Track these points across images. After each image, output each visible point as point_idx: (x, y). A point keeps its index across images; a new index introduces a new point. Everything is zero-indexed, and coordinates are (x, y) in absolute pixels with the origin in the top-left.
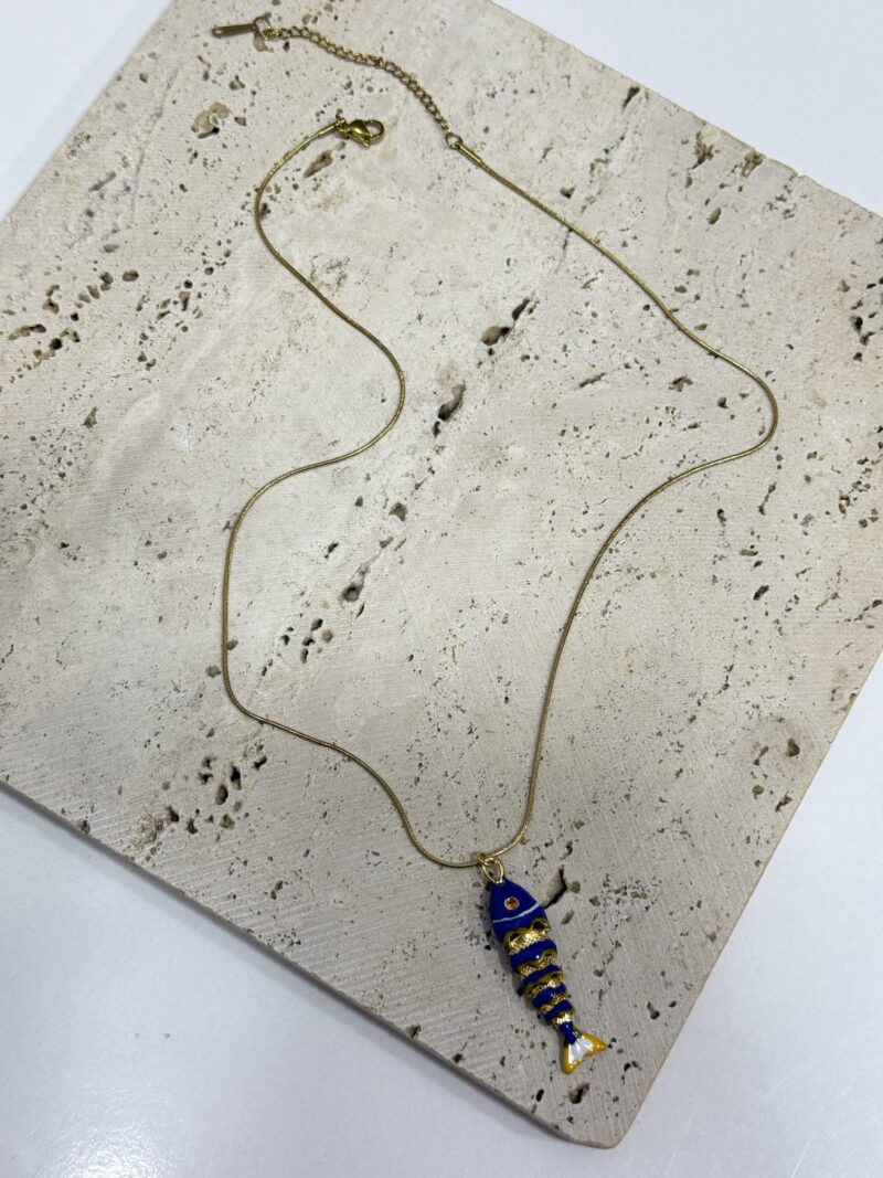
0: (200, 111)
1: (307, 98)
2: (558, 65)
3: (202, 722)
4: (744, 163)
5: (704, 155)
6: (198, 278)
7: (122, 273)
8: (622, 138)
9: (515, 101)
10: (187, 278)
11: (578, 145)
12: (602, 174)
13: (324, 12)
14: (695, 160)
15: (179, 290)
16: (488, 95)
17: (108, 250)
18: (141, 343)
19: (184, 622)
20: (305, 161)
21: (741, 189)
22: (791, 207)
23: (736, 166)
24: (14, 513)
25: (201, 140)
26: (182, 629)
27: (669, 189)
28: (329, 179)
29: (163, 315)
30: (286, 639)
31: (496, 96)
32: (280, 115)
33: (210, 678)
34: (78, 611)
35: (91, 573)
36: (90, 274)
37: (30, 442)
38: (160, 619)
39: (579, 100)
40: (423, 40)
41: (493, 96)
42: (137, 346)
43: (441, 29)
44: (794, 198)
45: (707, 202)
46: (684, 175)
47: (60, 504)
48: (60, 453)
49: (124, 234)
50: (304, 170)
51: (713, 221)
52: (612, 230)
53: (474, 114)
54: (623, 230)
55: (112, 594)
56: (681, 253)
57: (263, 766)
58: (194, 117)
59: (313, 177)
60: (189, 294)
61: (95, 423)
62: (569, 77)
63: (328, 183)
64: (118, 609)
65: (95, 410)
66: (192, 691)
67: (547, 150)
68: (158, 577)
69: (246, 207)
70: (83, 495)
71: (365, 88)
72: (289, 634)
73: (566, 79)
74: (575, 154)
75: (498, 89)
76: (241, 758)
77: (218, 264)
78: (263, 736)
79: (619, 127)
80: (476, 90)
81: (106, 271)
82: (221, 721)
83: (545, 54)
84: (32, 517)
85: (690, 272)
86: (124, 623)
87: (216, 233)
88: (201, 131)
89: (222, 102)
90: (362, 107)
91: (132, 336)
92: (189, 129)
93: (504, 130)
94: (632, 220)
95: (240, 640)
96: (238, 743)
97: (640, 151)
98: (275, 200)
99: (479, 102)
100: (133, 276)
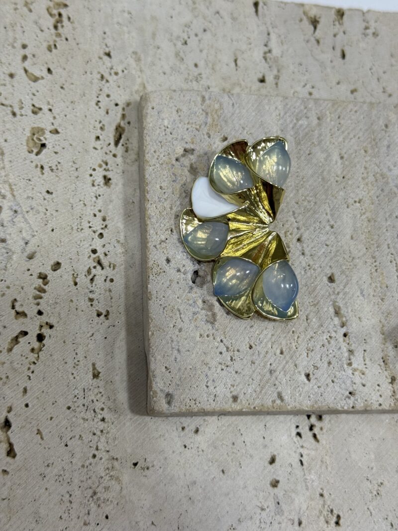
0: (26, 138)
1: (84, 97)
2: (208, 9)
3: (290, 519)
4: (336, 17)
5: (315, 23)
6: (97, 244)
7: (50, 268)
8: (269, 34)
9: (199, 41)
10: (91, 248)
11: (250, 49)
12: (272, 60)
13: (57, 39)
14: (312, 28)
15: (91, 258)
16: (183, 44)
17: (31, 257)
18: (92, 305)
19: (238, 464)
20: (109, 136)
21: (344, 33)
22: (374, 30)
23: (334, 22)
24: (90, 464)
25: (39, 156)
26: (239, 470)
27: (311, 51)
28: (130, 140)
29: (92, 280)
30: (299, 434)
31: (188, 42)
32: (76, 116)
33: (275, 488)
34: (173, 501)
35: (164, 471)
36: (30, 279)
37: (68, 411)
38: (223, 471)
39: (232, 23)
40: (125, 29)
41: (186, 43)
42: (91, 308)
43: (131, 18)
44: (372, 24)
45: (334, 48)
46: (313, 39)
47: (115, 439)
48: (91, 406)
49: (33, 242)
50: (112, 143)
51: (343, 56)
52: (299, 89)
53: (183, 60)
54: (304, 86)
55: (185, 475)
56: (341, 83)
57: (341, 522)
58: (25, 144)
59: (120, 145)
60: (99, 257)
61: (99, 373)
62: (218, 13)
63: (132, 143)
64: (195, 483)
65: (94, 365)
66: (271, 503)
67: (236, 61)
68: (204, 446)
69: (95, 184)
70: (124, 424)
71: (113, 74)
72: (298, 430)
73: (217, 15)
74: (252, 56)
75: (186, 38)
76: (326, 525)
77: (102, 229)
78: (329, 503)
79: (263, 28)
80: (175, 45)
81: (39, 272)
82: (300, 511)
83: (197, 5)
84: (103, 460)
85: (352, 92)
86: (204, 490)
87: (89, 210)
88: (35, 151)
89: (36, 126)
90: (119, 87)
91: (84, 304)
92: (27, 153)
93: (205, 60)
94: (305, 78)
95: (275, 453)
96: (318, 517)
97: (283, 37)
98: (108, 170)
99: (181, 51)
100: (57, 266)
